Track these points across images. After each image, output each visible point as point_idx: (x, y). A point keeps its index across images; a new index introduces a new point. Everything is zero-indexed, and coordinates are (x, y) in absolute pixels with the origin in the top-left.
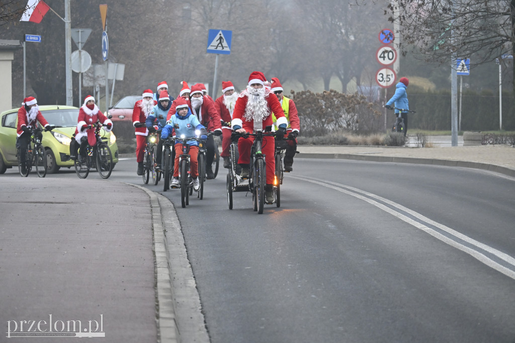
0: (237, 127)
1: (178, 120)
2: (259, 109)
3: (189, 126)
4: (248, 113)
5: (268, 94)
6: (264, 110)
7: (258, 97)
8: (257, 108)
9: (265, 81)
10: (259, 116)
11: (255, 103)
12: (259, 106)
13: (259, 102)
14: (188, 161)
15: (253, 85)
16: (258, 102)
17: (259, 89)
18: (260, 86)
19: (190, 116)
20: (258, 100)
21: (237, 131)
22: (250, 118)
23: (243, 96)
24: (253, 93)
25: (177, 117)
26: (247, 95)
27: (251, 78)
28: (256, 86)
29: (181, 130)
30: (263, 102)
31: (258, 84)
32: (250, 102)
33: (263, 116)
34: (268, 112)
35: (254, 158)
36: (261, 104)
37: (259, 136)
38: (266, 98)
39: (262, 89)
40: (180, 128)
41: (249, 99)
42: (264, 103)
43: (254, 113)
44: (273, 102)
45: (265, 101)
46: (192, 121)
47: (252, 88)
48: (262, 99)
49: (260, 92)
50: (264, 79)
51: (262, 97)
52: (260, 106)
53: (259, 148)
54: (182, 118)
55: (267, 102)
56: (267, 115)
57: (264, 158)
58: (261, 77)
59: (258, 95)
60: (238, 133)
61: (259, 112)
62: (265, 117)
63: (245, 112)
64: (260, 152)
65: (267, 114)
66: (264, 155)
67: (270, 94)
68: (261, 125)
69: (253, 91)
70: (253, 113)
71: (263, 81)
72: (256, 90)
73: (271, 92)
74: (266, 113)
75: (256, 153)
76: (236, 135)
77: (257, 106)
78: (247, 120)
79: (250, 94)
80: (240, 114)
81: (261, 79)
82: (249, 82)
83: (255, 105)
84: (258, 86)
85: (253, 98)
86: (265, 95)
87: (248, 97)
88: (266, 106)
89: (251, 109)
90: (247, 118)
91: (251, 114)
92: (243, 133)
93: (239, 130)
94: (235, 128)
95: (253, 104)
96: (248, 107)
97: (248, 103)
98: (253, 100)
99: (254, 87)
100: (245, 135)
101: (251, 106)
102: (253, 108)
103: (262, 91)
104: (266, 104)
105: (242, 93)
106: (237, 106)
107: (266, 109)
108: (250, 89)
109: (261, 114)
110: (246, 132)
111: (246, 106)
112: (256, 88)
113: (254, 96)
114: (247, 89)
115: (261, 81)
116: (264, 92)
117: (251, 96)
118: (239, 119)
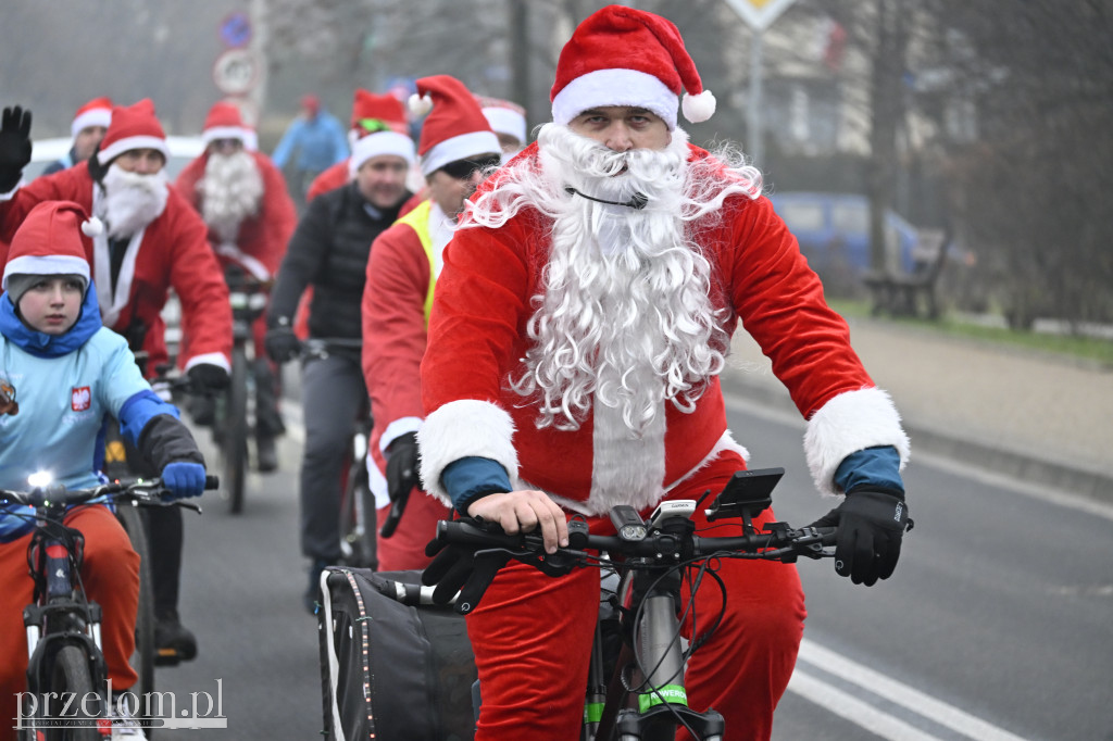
0: (481, 477)
2: (646, 317)
4: (559, 356)
5: (718, 202)
7: (633, 219)
8: (633, 316)
9: (694, 89)
10: (648, 376)
11: (610, 275)
13: (646, 262)
15: (596, 118)
16: (634, 263)
17: (646, 155)
18: (653, 129)
20: (637, 247)
21: (480, 508)
22: (572, 396)
23: (507, 214)
24: (596, 181)
26: (546, 201)
28: (620, 133)
30: (675, 265)
31: (637, 116)
32: (573, 267)
33: (678, 380)
36: (660, 281)
37: (668, 553)
38: (701, 234)
39: (666, 157)
41: (560, 242)
42: (689, 270)
43: (610, 358)
44: (765, 265)
45: (687, 252)
47: (583, 144)
48: (666, 243)
49: (656, 177)
50: (683, 80)
52: (656, 297)
55: (705, 266)
58: (663, 60)
59: (638, 203)
60: (492, 527)
61: (651, 351)
62: (692, 384)
64: (673, 693)
69: (594, 169)
70: (594, 356)
71: (672, 87)
72: (612, 157)
74: (701, 351)
75: (647, 703)
76: (475, 543)
77: (627, 295)
78: (556, 410)
79: (571, 191)
80: (488, 358)
81: (665, 69)
82: (555, 93)
83: (611, 290)
84: (636, 127)
85: (596, 229)
86: (692, 202)
87: (553, 221)
88: (703, 296)
89: (584, 323)
90: (548, 401)
91: (583, 366)
92: (537, 528)
93: (505, 506)
94: (465, 479)
95: (596, 281)
96: (557, 306)
97: (556, 273)
98: (595, 242)
99: (603, 134)
100: (554, 550)
101: (581, 293)
102: (595, 309)
103: (669, 174)
104: (697, 281)
105: (495, 191)
106: (456, 292)
107: (704, 325)
108: (568, 147)
109: (665, 367)
110: (563, 521)
111: (539, 297)
112: (619, 149)
113: (597, 206)
114: (544, 154)
115: (663, 89)
116: (682, 180)
117: (580, 209)
118: (487, 403)
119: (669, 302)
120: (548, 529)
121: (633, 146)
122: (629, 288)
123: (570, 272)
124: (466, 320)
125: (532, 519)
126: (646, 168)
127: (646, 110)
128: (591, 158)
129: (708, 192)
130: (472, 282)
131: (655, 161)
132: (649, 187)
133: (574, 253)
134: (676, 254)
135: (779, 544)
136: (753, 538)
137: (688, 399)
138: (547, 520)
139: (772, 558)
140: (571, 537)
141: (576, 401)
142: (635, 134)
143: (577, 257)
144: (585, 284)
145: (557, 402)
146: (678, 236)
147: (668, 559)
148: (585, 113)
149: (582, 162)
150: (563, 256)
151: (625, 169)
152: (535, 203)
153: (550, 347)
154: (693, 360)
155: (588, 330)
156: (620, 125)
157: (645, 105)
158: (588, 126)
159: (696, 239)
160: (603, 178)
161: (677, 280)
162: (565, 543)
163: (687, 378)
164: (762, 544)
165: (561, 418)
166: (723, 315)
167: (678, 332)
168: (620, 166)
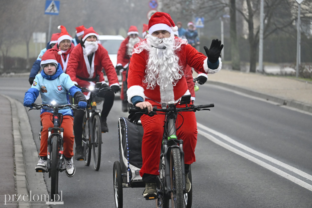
0: (137, 99)
1: (45, 80)
2: (167, 69)
3: (60, 88)
4: (150, 77)
5: (180, 46)
6: (174, 70)
7: (164, 51)
8: (164, 68)
9: (174, 26)
10: (167, 79)
11: (160, 61)
12: (166, 64)
13: (167, 59)
14: (60, 136)
15: (156, 33)
16: (165, 59)
17: (166, 39)
18: (167, 34)
19: (61, 75)
20: (165, 56)
21: (137, 105)
23: (141, 51)
24: (157, 44)
25: (44, 77)
26: (148, 48)
27: (152, 22)
28: (161, 35)
29: (50, 95)
30: (172, 59)
31: (164, 32)
32: (153, 60)
33: (172, 80)
34: (180, 72)
35: (166, 146)
36: (169, 62)
37: (172, 111)
38: (177, 52)
39: (169, 39)
40: (49, 91)
41: (150, 55)
42: (174, 59)
43: (160, 76)
45: (174, 56)
46: (63, 82)
47: (154, 38)
48: (170, 54)
49: (168, 43)
50: (172, 24)
51: (170, 51)
52: (168, 65)
53: (172, 130)
54: (50, 77)
55: (178, 58)
56: (178, 78)
57: (181, 145)
58: (168, 21)
59: (164, 48)
60: (139, 108)
61: (168, 75)
62: (175, 81)
63: (145, 74)
64: (174, 137)
65: (178, 76)
66: (181, 141)
67: (183, 45)
68: (172, 94)
69: (157, 42)
70: (157, 76)
71: (170, 26)
72: (160, 40)
73: (183, 43)
74: (177, 74)
75: (169, 138)
77: (163, 65)
78: (150, 86)
79: (152, 46)
80: (139, 78)
81: (168, 23)
82: (148, 29)
83: (160, 64)
84: (164, 34)
85: (157, 53)
86: (175, 47)
87: (149, 52)
88: (177, 64)
89: (154, 70)
90: (149, 85)
91: (155, 78)
92: (147, 108)
93: (141, 104)
94: (134, 100)
95: (158, 62)
96: (150, 67)
97: (150, 61)
98: (157, 55)
99: (158, 36)
100: (150, 112)
101: (154, 65)
102: (157, 68)
103: (170, 42)
104: (176, 61)
105: (139, 47)
106: (132, 66)
107: (177, 70)
108: (152, 39)
109: (170, 77)
110: (152, 107)
111: (147, 66)
112: (161, 38)
113: (158, 49)
114: (147, 40)
115: (168, 26)
116: (173, 43)
117: (154, 49)
118: (138, 86)
119: (171, 65)
120: (149, 108)
121: (163, 37)
122: (164, 63)
123: (152, 61)
124: (134, 71)
125: (146, 107)
126: (166, 41)
127: (165, 31)
128: (156, 40)
129: (178, 45)
130: (135, 64)
131: (168, 40)
132: (167, 45)
133: (153, 57)
134: (173, 57)
135: (192, 108)
136: (187, 108)
137: (174, 83)
138: (148, 106)
139: (191, 111)
140: (153, 109)
141: (154, 84)
142: (163, 35)
143: (154, 58)
144: (155, 63)
145: (150, 85)
146: (173, 53)
147: (172, 112)
148: (154, 32)
149: (154, 41)
150: (151, 58)
151: (162, 42)
152: (146, 49)
153: (148, 75)
154: (175, 76)
155: (155, 71)
156: (161, 34)
157: (165, 30)
158: (155, 34)
159: (176, 54)
160: (158, 44)
161: (172, 62)
162: (152, 110)
163: (174, 80)
164: (189, 109)
165: (151, 87)
166: (182, 67)
167: (172, 71)
168: (161, 41)
